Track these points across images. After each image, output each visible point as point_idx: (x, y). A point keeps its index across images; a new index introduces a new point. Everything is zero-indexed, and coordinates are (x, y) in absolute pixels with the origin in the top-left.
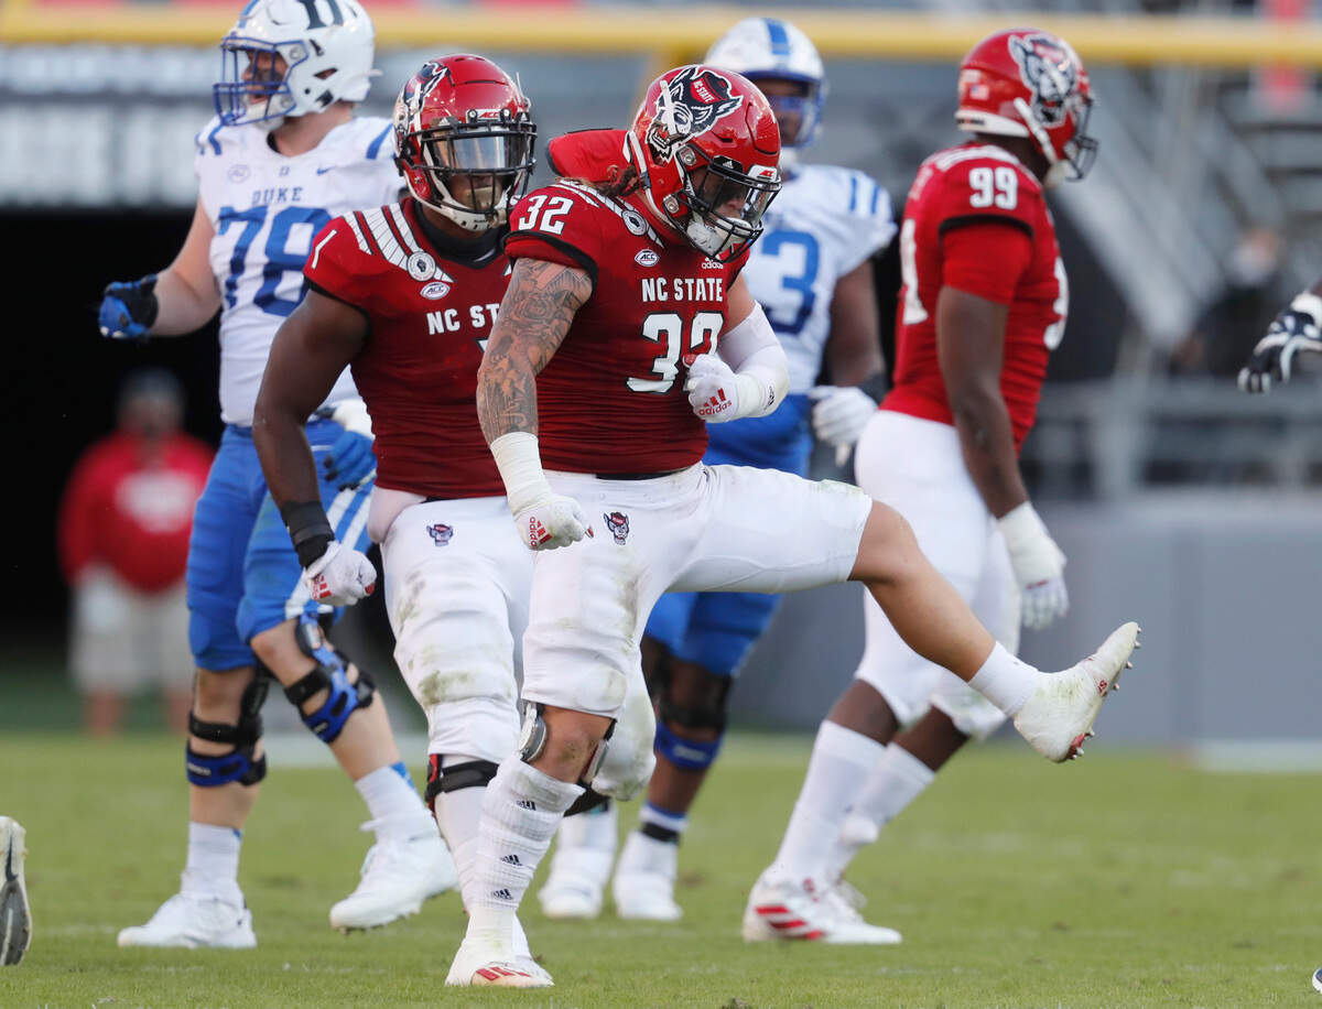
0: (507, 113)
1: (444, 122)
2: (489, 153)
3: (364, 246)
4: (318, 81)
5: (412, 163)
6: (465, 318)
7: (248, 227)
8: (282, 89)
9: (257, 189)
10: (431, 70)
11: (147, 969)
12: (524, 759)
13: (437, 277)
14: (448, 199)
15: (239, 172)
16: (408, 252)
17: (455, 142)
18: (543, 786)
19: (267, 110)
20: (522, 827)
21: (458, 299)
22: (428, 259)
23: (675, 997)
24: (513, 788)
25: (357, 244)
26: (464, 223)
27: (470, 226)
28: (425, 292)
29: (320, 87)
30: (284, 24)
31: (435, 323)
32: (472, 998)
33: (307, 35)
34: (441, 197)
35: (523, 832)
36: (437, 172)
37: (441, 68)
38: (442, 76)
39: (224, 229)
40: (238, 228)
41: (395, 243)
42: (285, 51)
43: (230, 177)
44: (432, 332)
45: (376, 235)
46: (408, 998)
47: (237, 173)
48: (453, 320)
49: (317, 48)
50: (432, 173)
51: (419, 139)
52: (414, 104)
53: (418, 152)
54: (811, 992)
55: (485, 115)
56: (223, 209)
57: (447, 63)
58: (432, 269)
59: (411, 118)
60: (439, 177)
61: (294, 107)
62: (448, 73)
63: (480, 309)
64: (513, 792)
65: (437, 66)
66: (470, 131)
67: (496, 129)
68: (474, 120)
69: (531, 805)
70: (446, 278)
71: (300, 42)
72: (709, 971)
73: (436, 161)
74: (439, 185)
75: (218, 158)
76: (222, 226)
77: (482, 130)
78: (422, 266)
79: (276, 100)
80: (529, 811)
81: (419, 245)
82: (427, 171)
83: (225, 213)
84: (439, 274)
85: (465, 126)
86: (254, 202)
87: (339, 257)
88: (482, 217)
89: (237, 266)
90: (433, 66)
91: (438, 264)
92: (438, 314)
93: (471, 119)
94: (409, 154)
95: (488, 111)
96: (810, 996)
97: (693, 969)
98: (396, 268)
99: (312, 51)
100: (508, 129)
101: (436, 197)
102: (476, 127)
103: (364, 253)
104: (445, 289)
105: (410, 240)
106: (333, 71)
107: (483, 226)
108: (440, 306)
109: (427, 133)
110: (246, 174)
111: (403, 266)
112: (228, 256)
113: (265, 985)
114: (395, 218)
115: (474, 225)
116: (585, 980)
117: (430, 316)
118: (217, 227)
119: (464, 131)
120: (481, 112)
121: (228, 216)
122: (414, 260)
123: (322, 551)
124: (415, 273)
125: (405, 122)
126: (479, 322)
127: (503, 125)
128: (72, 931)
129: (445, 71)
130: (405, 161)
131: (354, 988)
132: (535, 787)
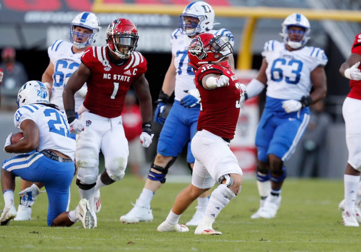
0: (133, 33)
1: (119, 33)
2: (127, 41)
3: (94, 55)
4: (205, 25)
5: (110, 41)
6: (112, 77)
7: (184, 55)
8: (198, 26)
9: (186, 46)
10: (117, 21)
11: (125, 229)
12: (227, 187)
13: (108, 66)
14: (117, 50)
15: (181, 42)
16: (104, 59)
17: (121, 38)
18: (230, 193)
19: (194, 31)
20: (223, 202)
21: (112, 72)
22: (107, 62)
23: (249, 238)
24: (224, 193)
25: (93, 55)
26: (120, 57)
27: (121, 57)
28: (105, 69)
29: (206, 26)
30: (199, 11)
31: (105, 76)
32: (201, 237)
33: (204, 14)
34: (116, 50)
35: (223, 203)
36: (116, 44)
37: (119, 21)
38: (119, 23)
39: (177, 56)
40: (181, 55)
41: (101, 56)
42: (199, 18)
43: (179, 44)
44: (104, 78)
45: (98, 53)
46: (186, 237)
47: (181, 43)
48: (109, 76)
49: (206, 17)
50: (115, 44)
51: (113, 36)
52: (112, 28)
53: (112, 39)
54: (280, 237)
55: (128, 33)
56: (177, 51)
57: (121, 20)
58: (108, 64)
59: (111, 31)
60: (116, 46)
61: (201, 30)
62: (121, 22)
63: (116, 75)
64: (223, 194)
65: (118, 20)
66: (124, 36)
67: (130, 36)
68: (126, 34)
69: (226, 197)
70: (111, 67)
71: (203, 16)
72: (257, 232)
73: (116, 42)
74: (116, 47)
75: (177, 40)
76: (177, 55)
77: (127, 36)
78: (106, 63)
79: (197, 29)
80: (226, 199)
81: (107, 58)
82: (113, 44)
83: (178, 52)
84: (109, 66)
85: (123, 35)
86: (185, 49)
87: (88, 56)
88: (124, 56)
89: (181, 64)
90: (117, 20)
91: (110, 63)
92: (106, 74)
93: (125, 34)
94: (110, 39)
95: (129, 32)
96: (280, 238)
97: (253, 231)
98: (100, 62)
99: (205, 18)
100: (133, 37)
101: (114, 50)
102: (126, 35)
103: (94, 57)
104: (110, 69)
105: (105, 57)
106: (208, 23)
107: (124, 58)
108: (107, 73)
109: (114, 36)
110: (183, 43)
111: (102, 62)
112: (179, 62)
113: (152, 234)
114: (103, 50)
115: (122, 57)
116: (228, 233)
117: (104, 74)
118: (176, 55)
119: (123, 36)
120: (127, 32)
121: (179, 53)
122: (105, 61)
123: (73, 120)
124: (104, 64)
125: (110, 32)
126: (115, 78)
127: (132, 36)
128: (107, 220)
129: (120, 22)
130: (108, 41)
131: (173, 235)
132: (229, 193)
